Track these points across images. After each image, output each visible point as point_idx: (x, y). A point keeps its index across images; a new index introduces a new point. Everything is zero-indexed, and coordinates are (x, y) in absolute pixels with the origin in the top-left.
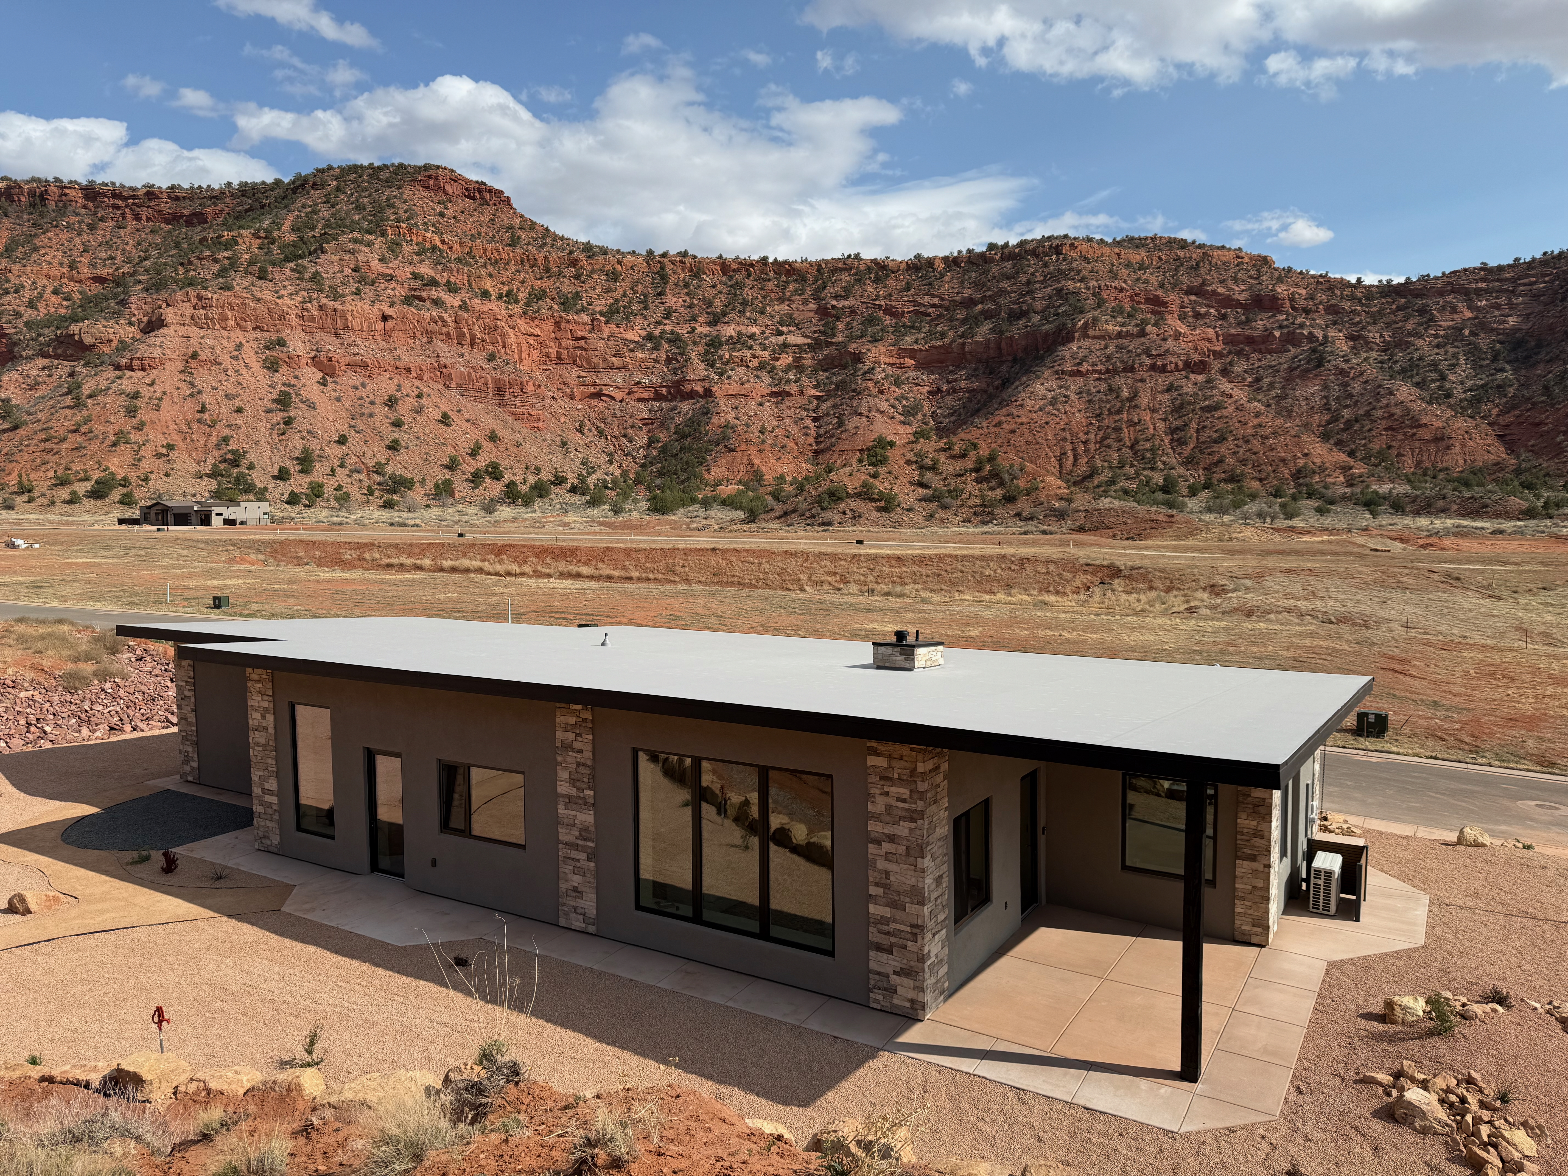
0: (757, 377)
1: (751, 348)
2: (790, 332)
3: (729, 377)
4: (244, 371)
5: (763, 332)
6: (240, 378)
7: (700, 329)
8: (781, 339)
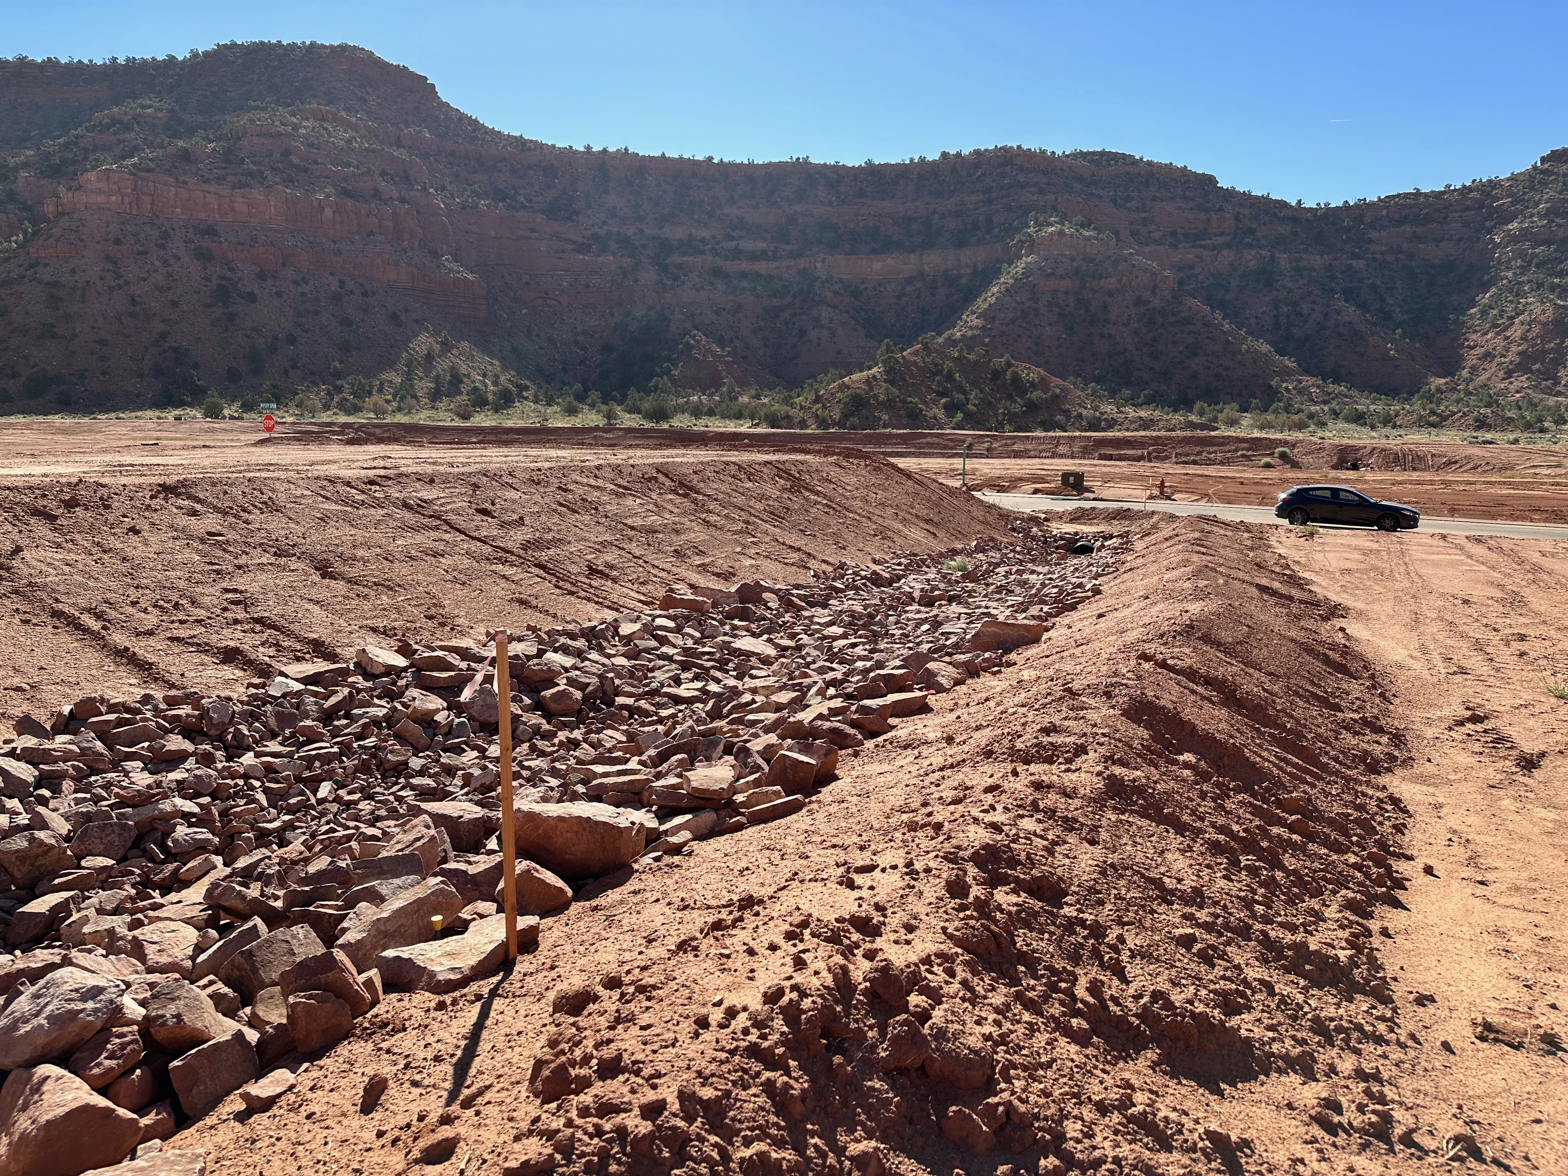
0: (711, 284)
1: (702, 253)
2: (741, 237)
3: (683, 283)
4: (172, 261)
5: (714, 237)
6: (170, 269)
7: (647, 231)
8: (732, 244)
